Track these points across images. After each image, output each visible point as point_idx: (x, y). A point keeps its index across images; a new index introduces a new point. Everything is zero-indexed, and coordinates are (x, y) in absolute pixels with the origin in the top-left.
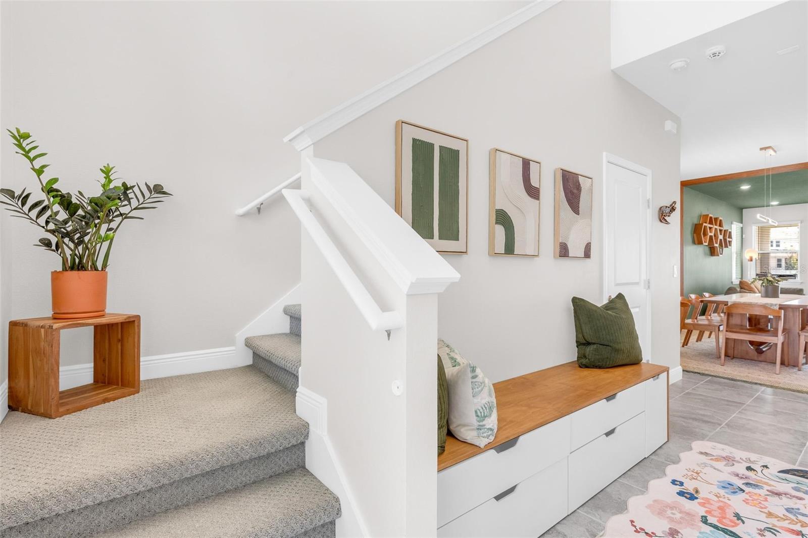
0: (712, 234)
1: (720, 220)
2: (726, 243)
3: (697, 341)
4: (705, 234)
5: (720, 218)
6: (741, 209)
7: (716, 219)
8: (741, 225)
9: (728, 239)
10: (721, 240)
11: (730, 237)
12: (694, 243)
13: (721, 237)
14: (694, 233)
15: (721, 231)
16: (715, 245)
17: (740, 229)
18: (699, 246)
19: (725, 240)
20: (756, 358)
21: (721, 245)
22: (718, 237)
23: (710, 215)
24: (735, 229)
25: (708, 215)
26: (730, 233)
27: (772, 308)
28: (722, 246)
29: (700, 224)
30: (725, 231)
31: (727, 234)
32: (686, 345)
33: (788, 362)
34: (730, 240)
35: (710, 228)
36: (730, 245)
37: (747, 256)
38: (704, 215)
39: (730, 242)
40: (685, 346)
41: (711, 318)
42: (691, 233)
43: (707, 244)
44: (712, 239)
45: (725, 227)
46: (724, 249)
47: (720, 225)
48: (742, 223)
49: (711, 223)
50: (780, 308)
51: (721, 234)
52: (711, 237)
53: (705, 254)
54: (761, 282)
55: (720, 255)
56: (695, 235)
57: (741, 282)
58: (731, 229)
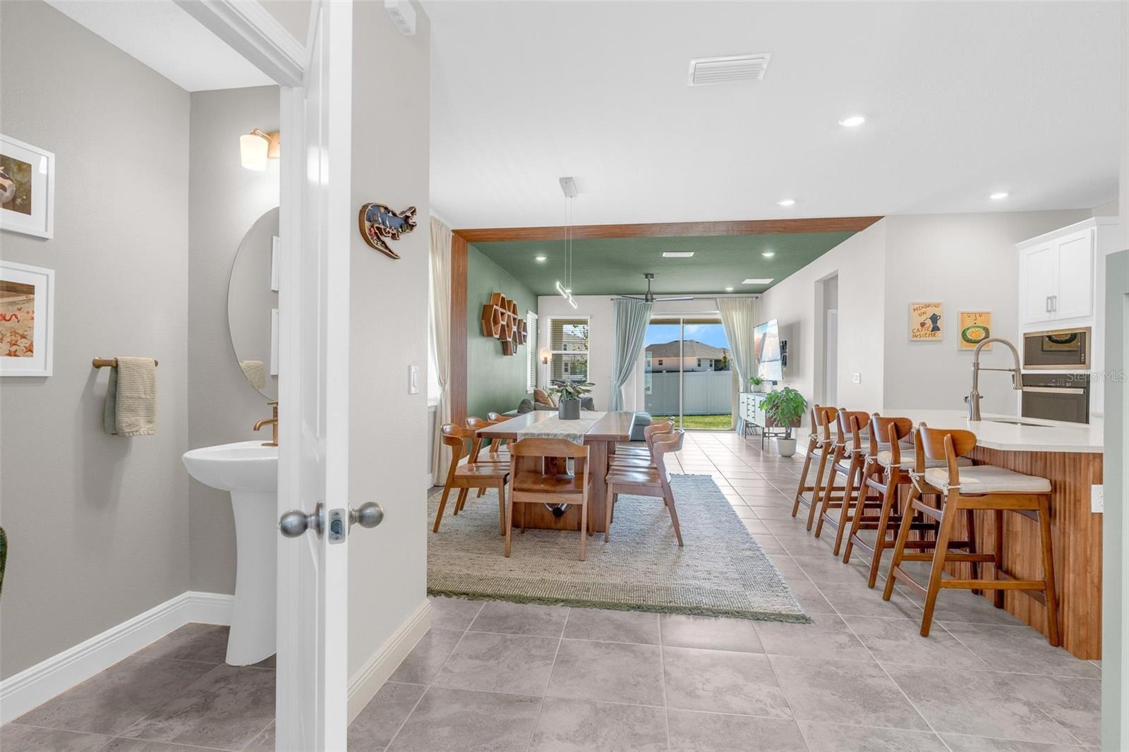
0: (505, 323)
1: (514, 305)
2: (520, 338)
3: (479, 496)
4: (496, 322)
5: (514, 302)
6: (536, 295)
7: (509, 302)
8: (536, 317)
9: (523, 333)
10: (515, 332)
11: (525, 330)
12: (482, 334)
13: (515, 328)
14: (482, 319)
15: (514, 319)
16: (509, 339)
17: (535, 321)
18: (489, 338)
19: (520, 333)
20: (553, 525)
21: (514, 339)
22: (512, 328)
23: (502, 295)
24: (530, 318)
25: (500, 294)
26: (525, 323)
27: (575, 442)
28: (516, 341)
29: (490, 305)
30: (519, 320)
31: (522, 325)
32: (461, 509)
33: (593, 527)
34: (525, 334)
35: (502, 314)
36: (525, 342)
37: (542, 357)
38: (495, 294)
39: (525, 336)
40: (460, 512)
41: (498, 456)
42: (479, 319)
43: (498, 336)
44: (505, 330)
45: (519, 317)
46: (518, 346)
47: (514, 312)
48: (537, 314)
49: (503, 306)
50: (586, 442)
51: (515, 325)
52: (503, 326)
53: (497, 352)
54: (559, 394)
55: (514, 354)
56: (483, 321)
57: (536, 393)
58: (526, 319)
